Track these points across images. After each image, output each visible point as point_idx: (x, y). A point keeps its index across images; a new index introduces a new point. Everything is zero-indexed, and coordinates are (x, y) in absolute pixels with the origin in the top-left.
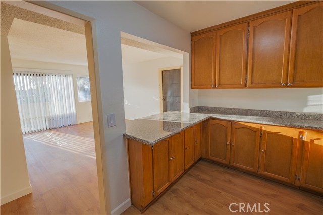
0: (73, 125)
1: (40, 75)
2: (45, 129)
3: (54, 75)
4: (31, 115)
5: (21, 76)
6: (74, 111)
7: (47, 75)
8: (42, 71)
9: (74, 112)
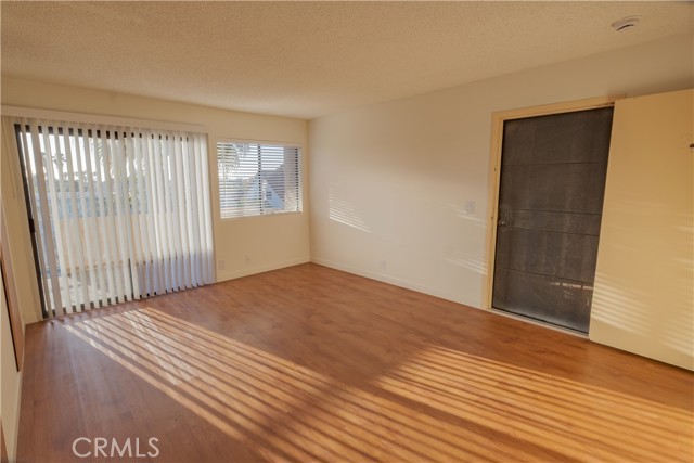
0: (206, 286)
1: (116, 134)
2: (129, 298)
3: (156, 137)
4: (89, 256)
5: (61, 138)
6: (207, 244)
7: (137, 135)
8: (123, 123)
9: (209, 246)
